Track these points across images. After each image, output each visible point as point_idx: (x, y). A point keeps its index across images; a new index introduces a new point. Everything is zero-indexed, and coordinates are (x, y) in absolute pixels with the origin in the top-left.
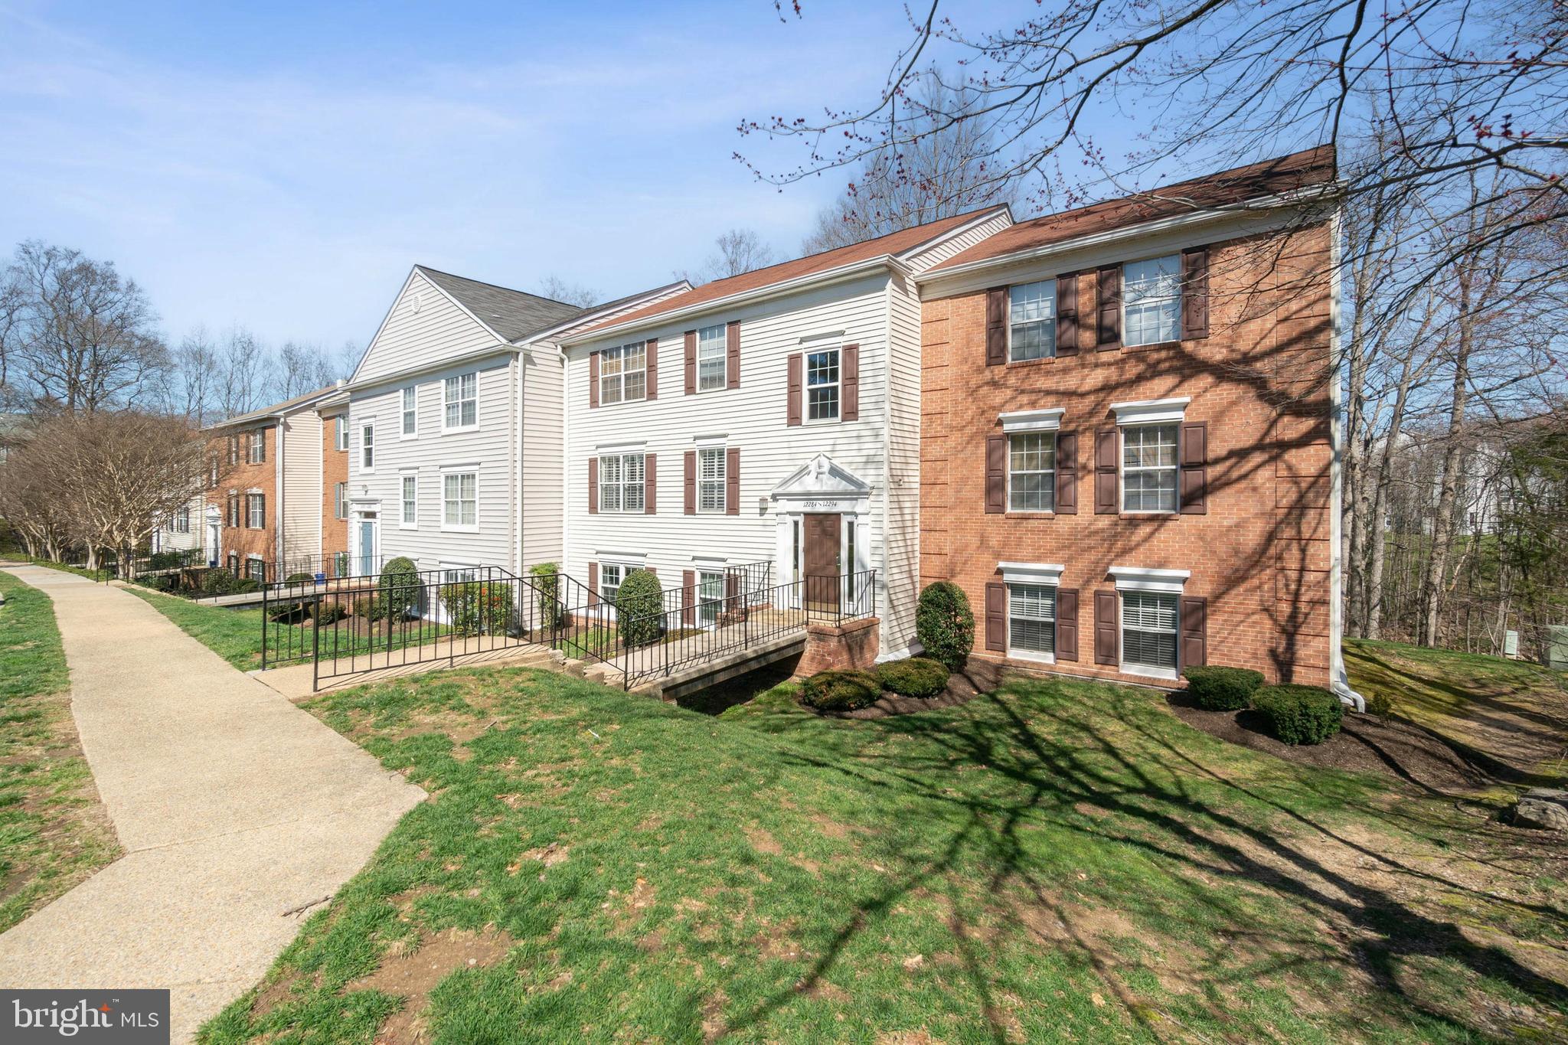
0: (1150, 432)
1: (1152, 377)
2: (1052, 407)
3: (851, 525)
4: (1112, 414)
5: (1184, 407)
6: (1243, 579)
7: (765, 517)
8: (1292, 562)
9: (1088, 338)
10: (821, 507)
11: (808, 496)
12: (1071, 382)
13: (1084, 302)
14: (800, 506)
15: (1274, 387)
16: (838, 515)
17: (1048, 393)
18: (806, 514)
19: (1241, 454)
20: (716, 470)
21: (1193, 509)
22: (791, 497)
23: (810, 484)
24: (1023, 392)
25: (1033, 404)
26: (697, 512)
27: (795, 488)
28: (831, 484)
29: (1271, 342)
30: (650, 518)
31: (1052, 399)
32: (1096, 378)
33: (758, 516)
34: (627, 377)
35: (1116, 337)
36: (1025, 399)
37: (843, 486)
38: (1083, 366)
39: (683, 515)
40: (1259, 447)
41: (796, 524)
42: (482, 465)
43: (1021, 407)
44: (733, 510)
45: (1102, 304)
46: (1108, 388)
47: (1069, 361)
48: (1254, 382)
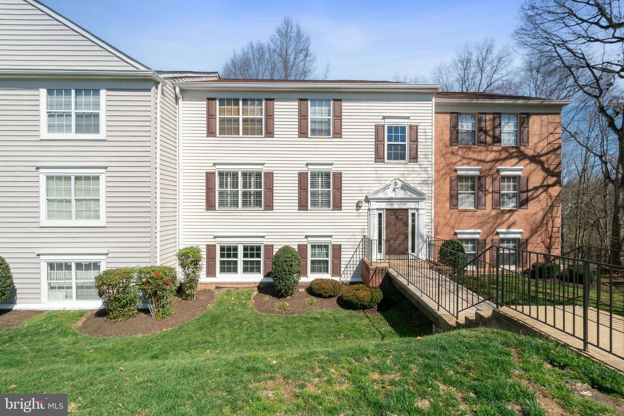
0: (509, 178)
1: (510, 159)
2: (476, 166)
3: (413, 215)
4: (498, 171)
5: (520, 170)
6: (536, 232)
7: (360, 211)
8: (550, 225)
9: (489, 139)
10: (396, 206)
11: (389, 200)
12: (482, 156)
13: (488, 125)
14: (384, 205)
15: (546, 166)
16: (407, 210)
17: (474, 160)
18: (387, 209)
19: (536, 189)
20: (320, 184)
21: (523, 207)
22: (379, 200)
23: (389, 193)
24: (464, 158)
25: (469, 164)
26: (309, 208)
27: (381, 195)
28: (401, 194)
29: (545, 151)
30: (268, 213)
31: (476, 162)
32: (491, 156)
33: (355, 211)
34: (245, 120)
35: (499, 141)
36: (465, 161)
37: (409, 195)
38: (487, 150)
39: (297, 211)
40: (541, 186)
41: (380, 215)
42: (108, 169)
43: (463, 165)
44: (338, 206)
45: (494, 128)
46: (496, 161)
47: (482, 148)
48: (541, 163)
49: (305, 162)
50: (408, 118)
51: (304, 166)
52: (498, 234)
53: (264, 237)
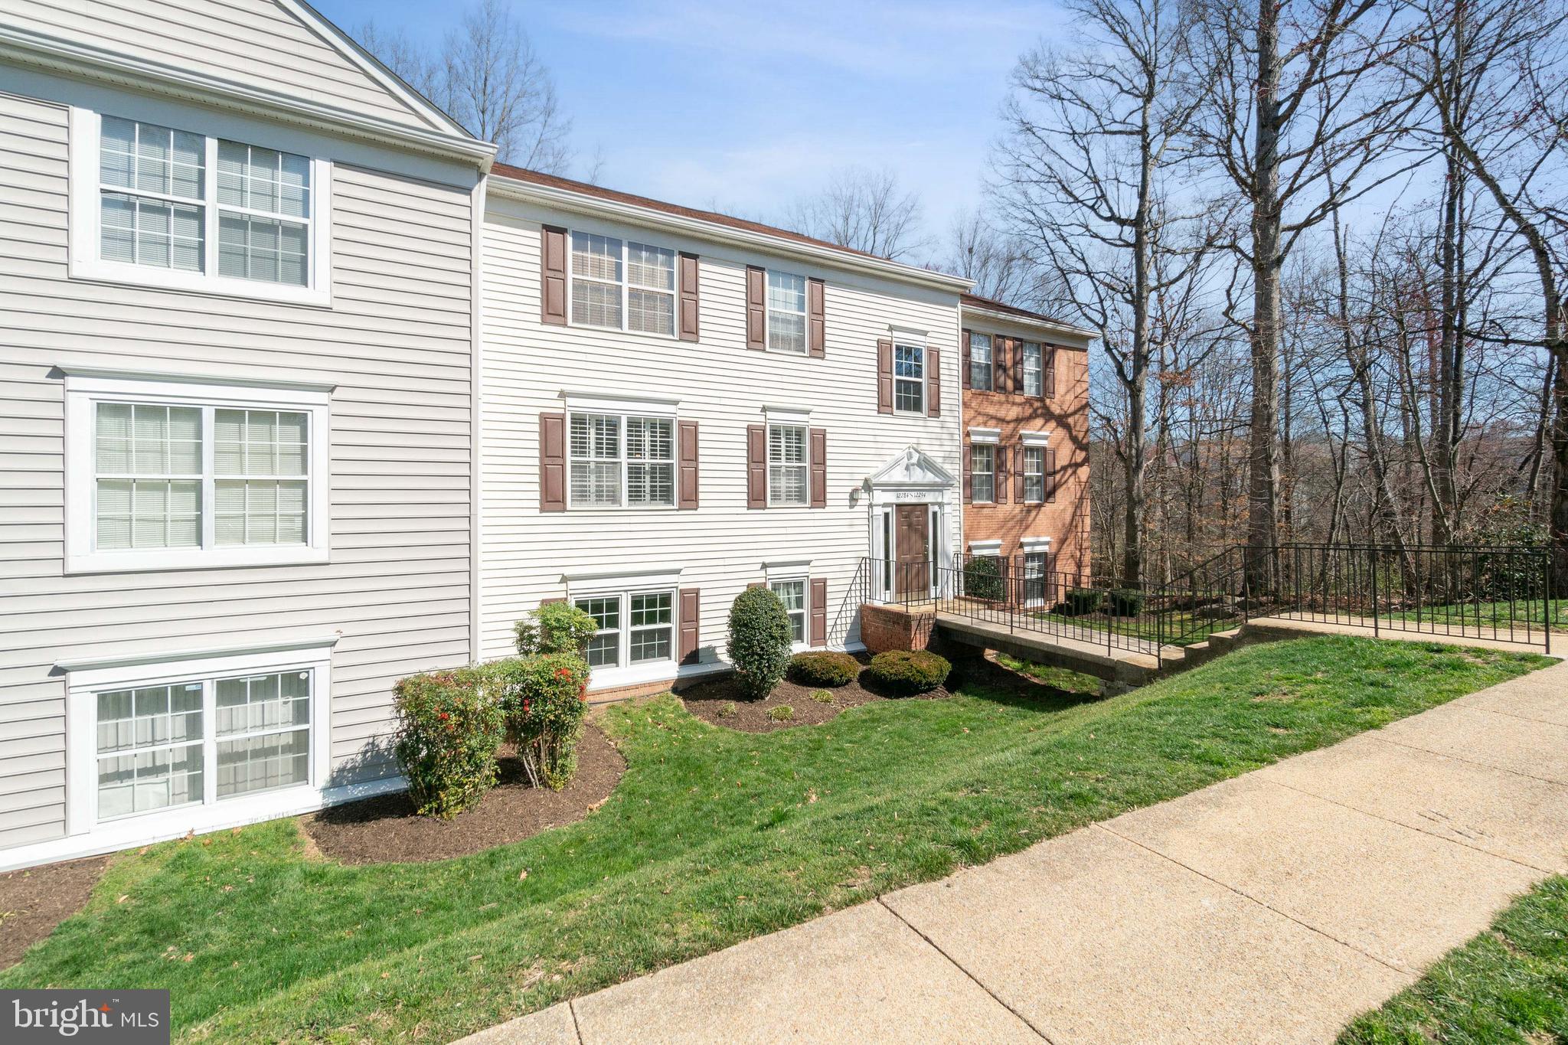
0: (1031, 450)
1: (1035, 418)
2: (996, 427)
3: (935, 514)
4: (1020, 438)
5: (1045, 438)
6: (1066, 539)
7: (856, 509)
8: (1080, 530)
9: (1010, 384)
10: (911, 498)
11: (898, 487)
12: (1002, 414)
13: (1008, 358)
14: (891, 498)
15: (1074, 433)
16: (926, 505)
17: (992, 417)
18: (898, 506)
19: (1064, 468)
20: (783, 452)
21: (1051, 500)
22: (887, 487)
23: (898, 476)
24: (979, 414)
25: (985, 424)
26: (768, 504)
27: (884, 479)
28: (919, 476)
29: (1072, 409)
30: (687, 516)
31: (993, 422)
32: (1013, 412)
33: (847, 509)
34: (634, 294)
35: (1021, 388)
36: (980, 419)
37: (930, 477)
38: (1007, 402)
39: (745, 510)
40: (1070, 465)
41: (887, 515)
43: (978, 425)
44: (820, 499)
45: (1015, 364)
46: (1018, 420)
47: (999, 397)
48: (1067, 427)
49: (760, 405)
50: (925, 333)
51: (758, 411)
52: (1022, 545)
53: (677, 572)
